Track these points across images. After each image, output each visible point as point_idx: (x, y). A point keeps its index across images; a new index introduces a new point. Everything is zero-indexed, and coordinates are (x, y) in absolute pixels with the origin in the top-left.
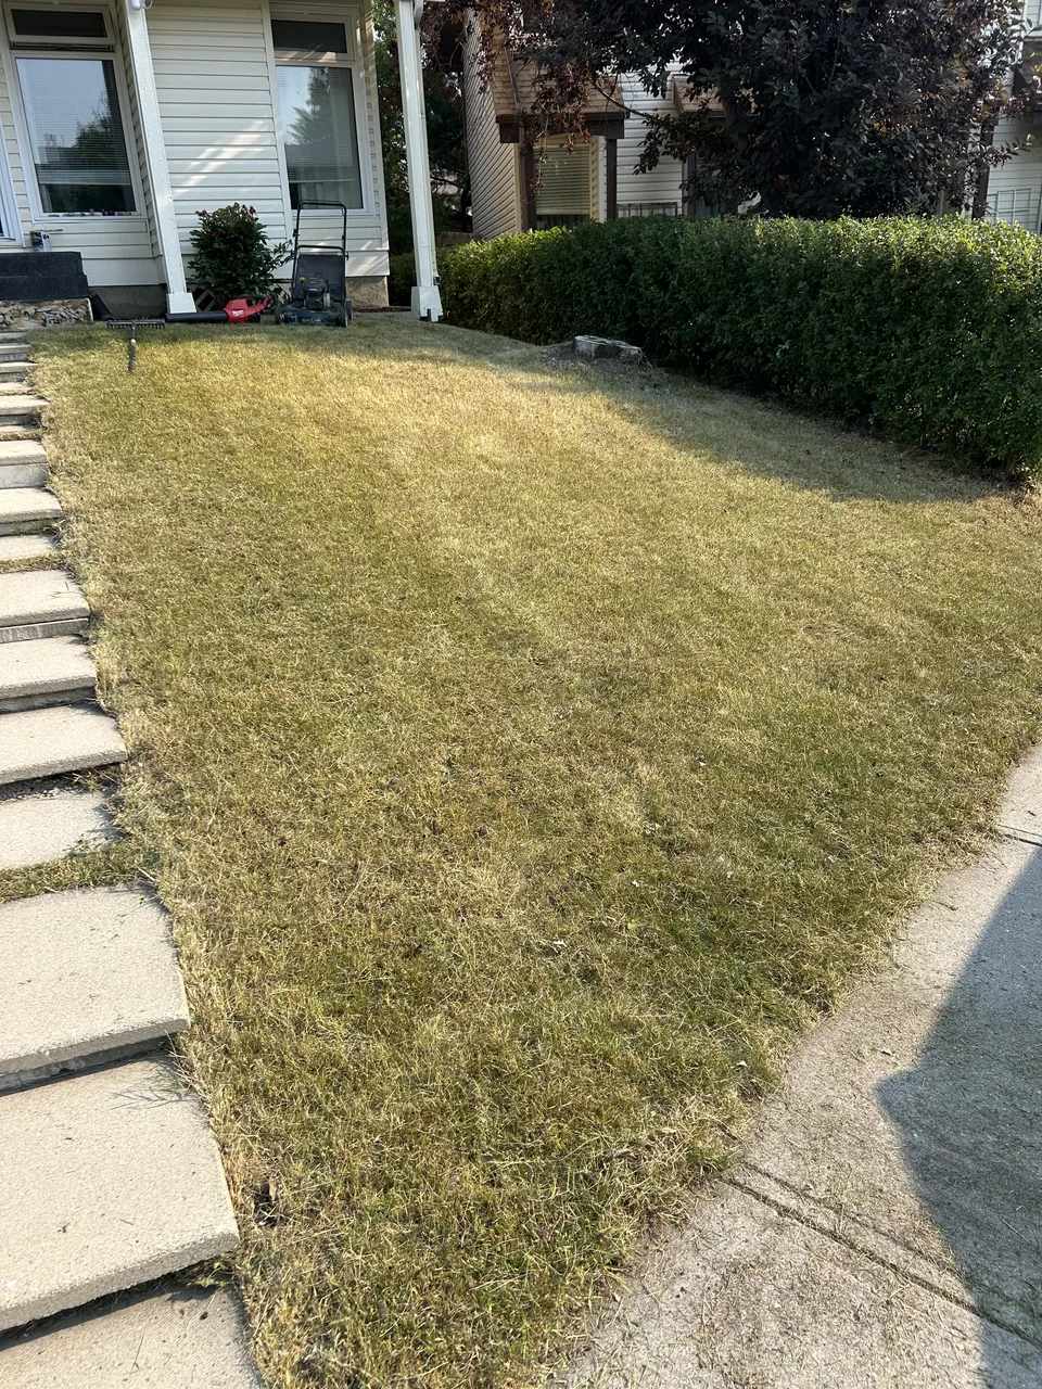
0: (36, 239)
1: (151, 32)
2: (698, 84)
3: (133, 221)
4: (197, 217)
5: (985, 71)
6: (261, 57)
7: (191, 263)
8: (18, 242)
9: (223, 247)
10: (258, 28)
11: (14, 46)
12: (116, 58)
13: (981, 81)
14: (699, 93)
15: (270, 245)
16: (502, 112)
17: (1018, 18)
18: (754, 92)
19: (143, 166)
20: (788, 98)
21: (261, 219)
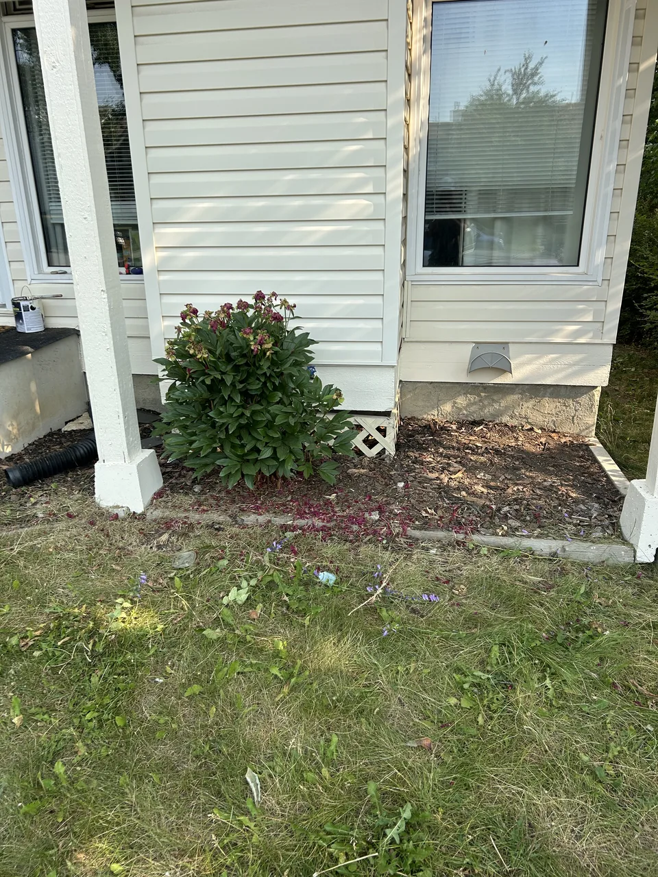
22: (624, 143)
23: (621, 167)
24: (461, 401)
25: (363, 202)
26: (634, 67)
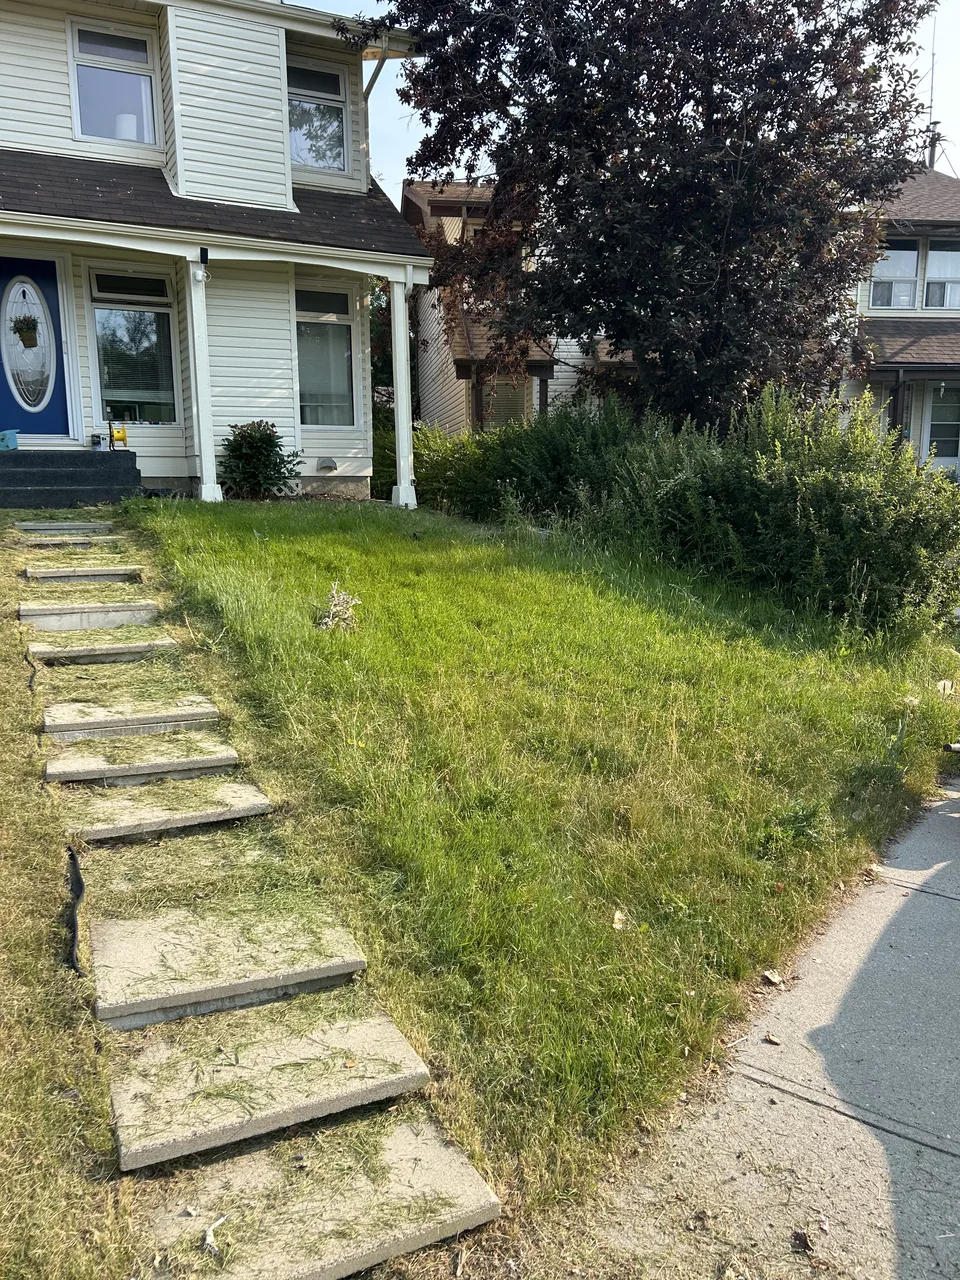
0: (96, 440)
1: (207, 296)
2: (618, 347)
3: (174, 429)
4: (229, 428)
5: (834, 348)
6: (286, 316)
7: (221, 462)
8: (80, 442)
9: (249, 451)
10: (286, 297)
11: (94, 300)
12: (173, 313)
13: (830, 355)
14: (617, 354)
15: (285, 451)
16: (458, 357)
17: (853, 312)
18: (660, 355)
19: (187, 389)
20: (687, 363)
21: (279, 431)
22: (364, 379)
23: (365, 396)
24: (314, 485)
25: (284, 391)
26: (363, 352)
